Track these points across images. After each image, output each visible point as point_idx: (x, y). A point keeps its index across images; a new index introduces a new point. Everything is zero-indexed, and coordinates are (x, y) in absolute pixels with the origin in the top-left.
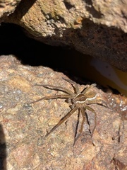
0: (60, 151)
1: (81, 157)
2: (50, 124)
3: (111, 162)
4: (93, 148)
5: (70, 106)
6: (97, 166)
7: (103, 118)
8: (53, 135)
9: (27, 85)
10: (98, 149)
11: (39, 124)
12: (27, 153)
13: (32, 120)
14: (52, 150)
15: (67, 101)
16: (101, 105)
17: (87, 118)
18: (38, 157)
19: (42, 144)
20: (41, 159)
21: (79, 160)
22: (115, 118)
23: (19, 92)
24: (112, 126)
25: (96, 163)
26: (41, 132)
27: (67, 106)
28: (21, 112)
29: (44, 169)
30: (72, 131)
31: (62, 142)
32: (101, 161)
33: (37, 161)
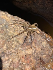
0: (16, 46)
1: (25, 51)
2: (14, 34)
3: (39, 60)
4: (31, 50)
6: (32, 59)
7: (38, 39)
8: (14, 39)
9: (8, 19)
10: (34, 51)
11: (9, 33)
12: (1, 43)
13: (7, 31)
14: (12, 45)
15: (23, 28)
16: (39, 34)
17: (31, 37)
18: (6, 46)
19: (9, 41)
20: (7, 47)
21: (24, 52)
22: (44, 41)
23: (4, 20)
24: (42, 44)
25: (32, 57)
26: (10, 37)
27: (23, 30)
28: (3, 27)
29: (8, 52)
30: (23, 39)
31: (18, 42)
32: (34, 57)
33: (5, 47)
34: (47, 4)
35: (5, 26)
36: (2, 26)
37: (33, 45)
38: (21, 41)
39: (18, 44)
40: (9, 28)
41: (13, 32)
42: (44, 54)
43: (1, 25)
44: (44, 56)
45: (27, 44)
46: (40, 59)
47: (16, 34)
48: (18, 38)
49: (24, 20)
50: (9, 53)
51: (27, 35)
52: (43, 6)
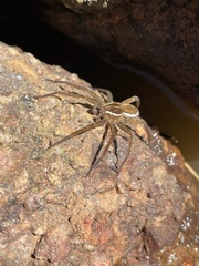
0: (64, 177)
1: (94, 200)
2: (57, 133)
3: (138, 234)
4: (116, 196)
5: (95, 120)
6: (116, 229)
7: (139, 157)
8: (59, 150)
10: (123, 201)
11: (40, 128)
12: (11, 163)
13: (30, 119)
14: (51, 172)
16: (141, 138)
17: (116, 148)
18: (26, 175)
19: (38, 159)
20: (31, 179)
21: (90, 203)
22: (157, 165)
23: (19, 78)
24: (151, 175)
25: (116, 222)
26: (41, 141)
27: (90, 118)
28: (15, 105)
29: (31, 200)
30: (89, 153)
31: (71, 164)
32: (124, 222)
33: (23, 180)
34: (182, 31)
35: (23, 99)
36: (9, 99)
37: (124, 176)
38: (84, 162)
39: (72, 172)
40: (39, 110)
41: (52, 126)
42: (157, 215)
43: (7, 94)
44: (158, 219)
45: (104, 174)
46: (144, 230)
47: (63, 131)
48: (73, 150)
49: (88, 81)
50: (36, 202)
51: (104, 138)
52: (168, 36)
